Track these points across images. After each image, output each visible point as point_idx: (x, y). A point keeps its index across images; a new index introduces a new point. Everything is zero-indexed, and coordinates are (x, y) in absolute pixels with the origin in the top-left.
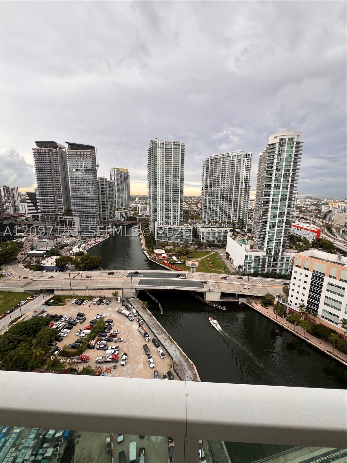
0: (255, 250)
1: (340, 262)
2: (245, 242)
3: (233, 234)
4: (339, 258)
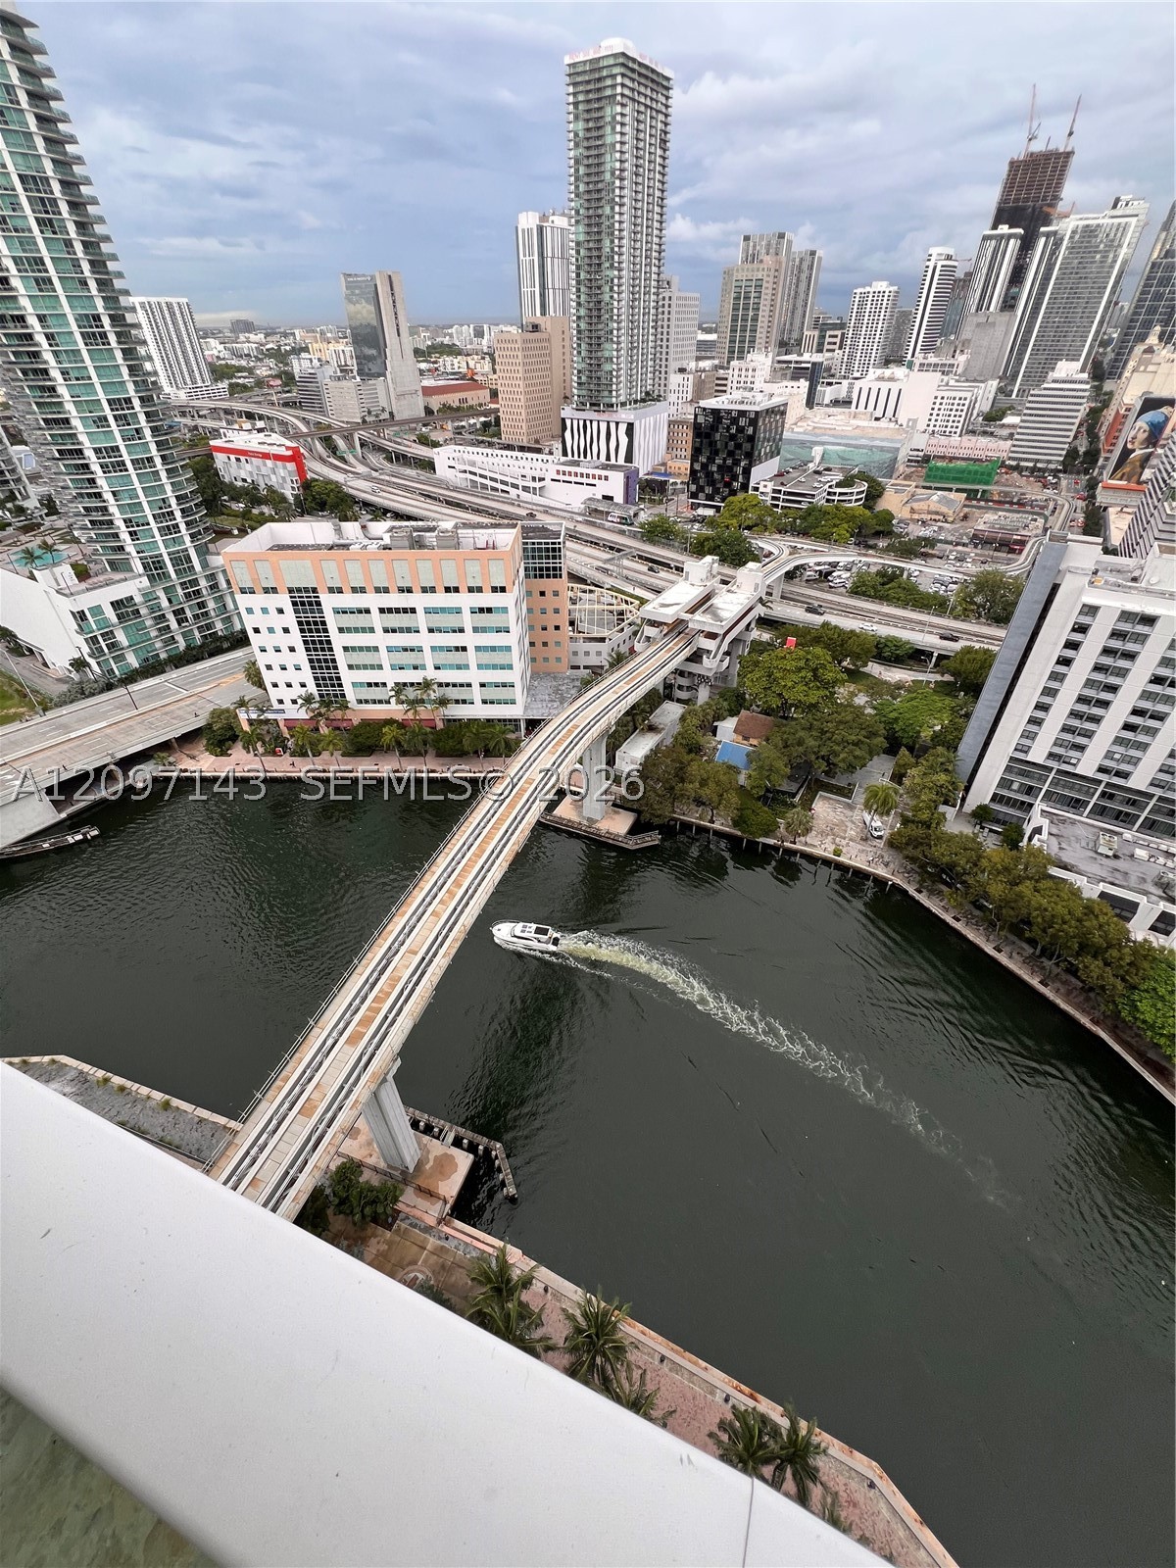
0: (101, 578)
1: (342, 542)
2: (39, 557)
4: (338, 531)
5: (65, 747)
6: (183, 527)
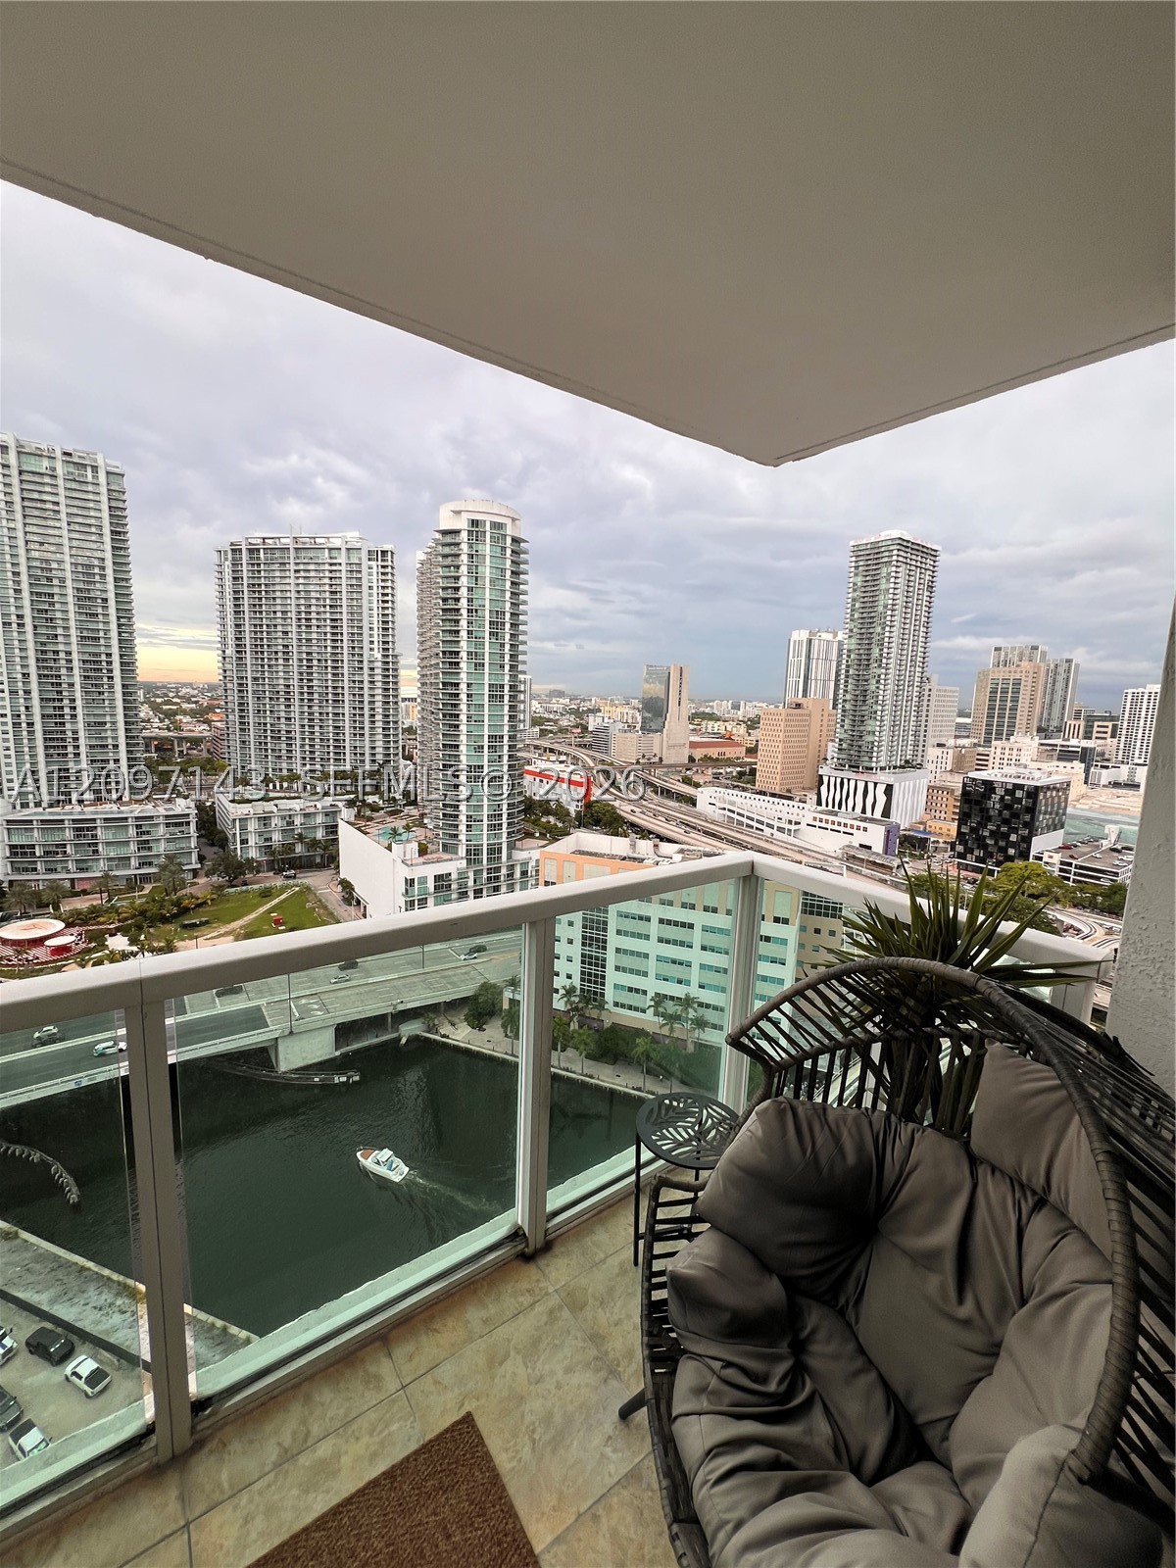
0: (434, 856)
1: (635, 855)
2: (400, 835)
3: (358, 816)
4: (633, 846)
5: (362, 990)
6: (505, 826)
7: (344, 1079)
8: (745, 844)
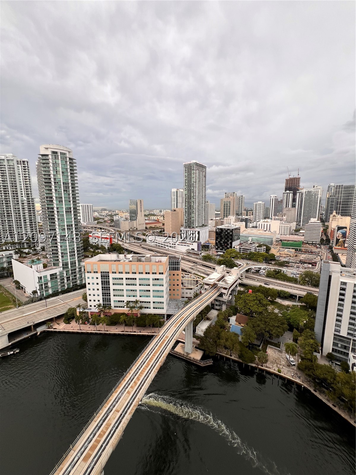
0: (50, 268)
1: (119, 259)
2: (35, 262)
3: (20, 257)
4: (118, 257)
5: (20, 319)
6: (76, 255)
7: (12, 353)
8: (161, 252)
